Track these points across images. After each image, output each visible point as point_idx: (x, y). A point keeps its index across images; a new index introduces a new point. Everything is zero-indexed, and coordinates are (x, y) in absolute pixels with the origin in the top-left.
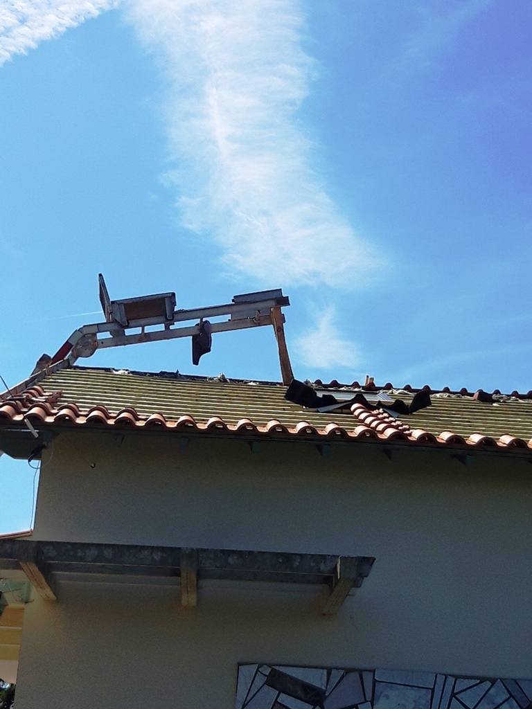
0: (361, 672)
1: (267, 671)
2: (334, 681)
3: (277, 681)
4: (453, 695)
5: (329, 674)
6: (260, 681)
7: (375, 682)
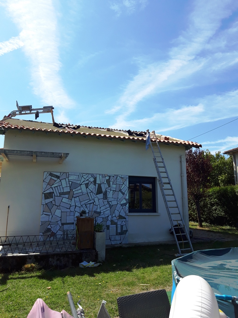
0: (66, 173)
2: (61, 175)
3: (51, 175)
4: (82, 176)
6: (48, 175)
7: (69, 174)
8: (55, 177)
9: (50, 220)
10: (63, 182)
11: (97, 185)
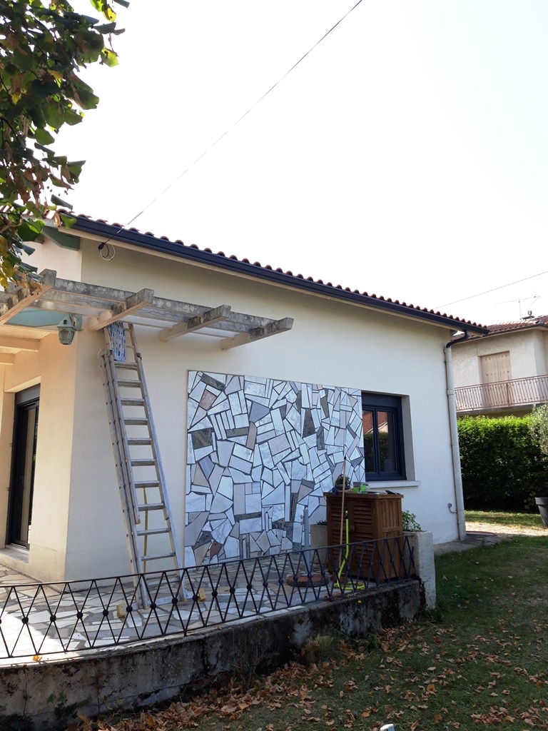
0: (239, 376)
1: (201, 375)
2: (229, 380)
3: (205, 379)
4: (273, 388)
5: (226, 377)
7: (245, 381)
8: (215, 385)
9: (208, 509)
11: (303, 411)
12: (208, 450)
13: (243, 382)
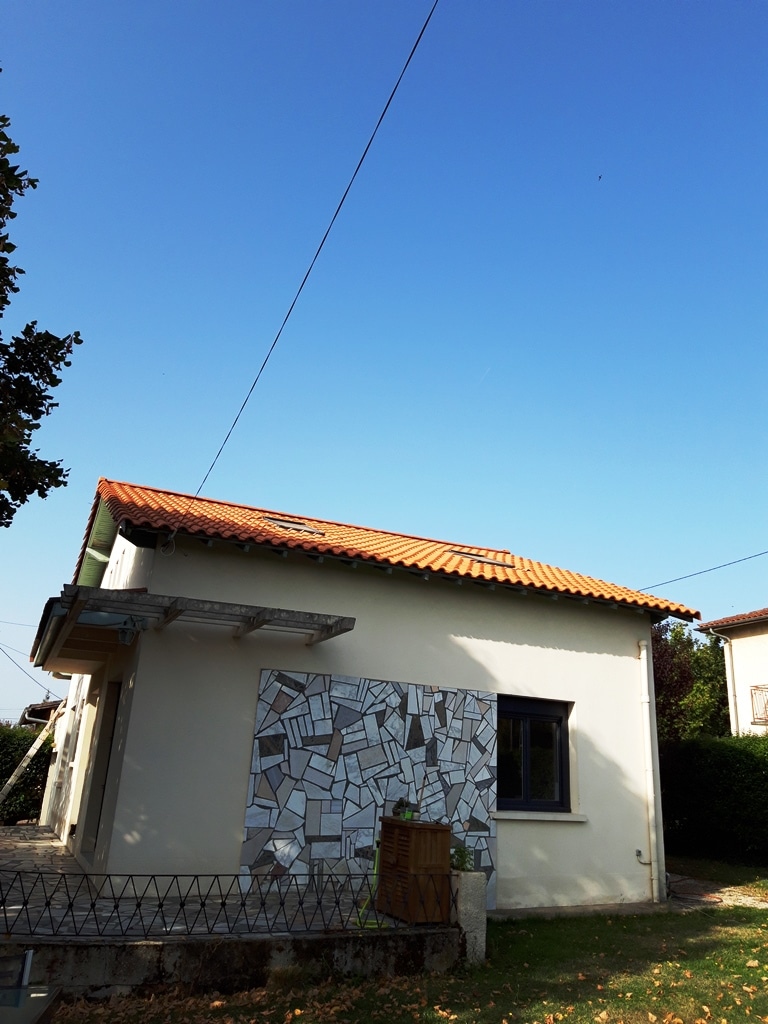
0: (324, 676)
1: (276, 674)
2: (311, 679)
4: (368, 689)
5: (308, 676)
6: (272, 678)
7: (331, 681)
8: (293, 686)
9: (272, 825)
10: (315, 703)
11: (409, 719)
12: (279, 758)
13: (329, 682)
